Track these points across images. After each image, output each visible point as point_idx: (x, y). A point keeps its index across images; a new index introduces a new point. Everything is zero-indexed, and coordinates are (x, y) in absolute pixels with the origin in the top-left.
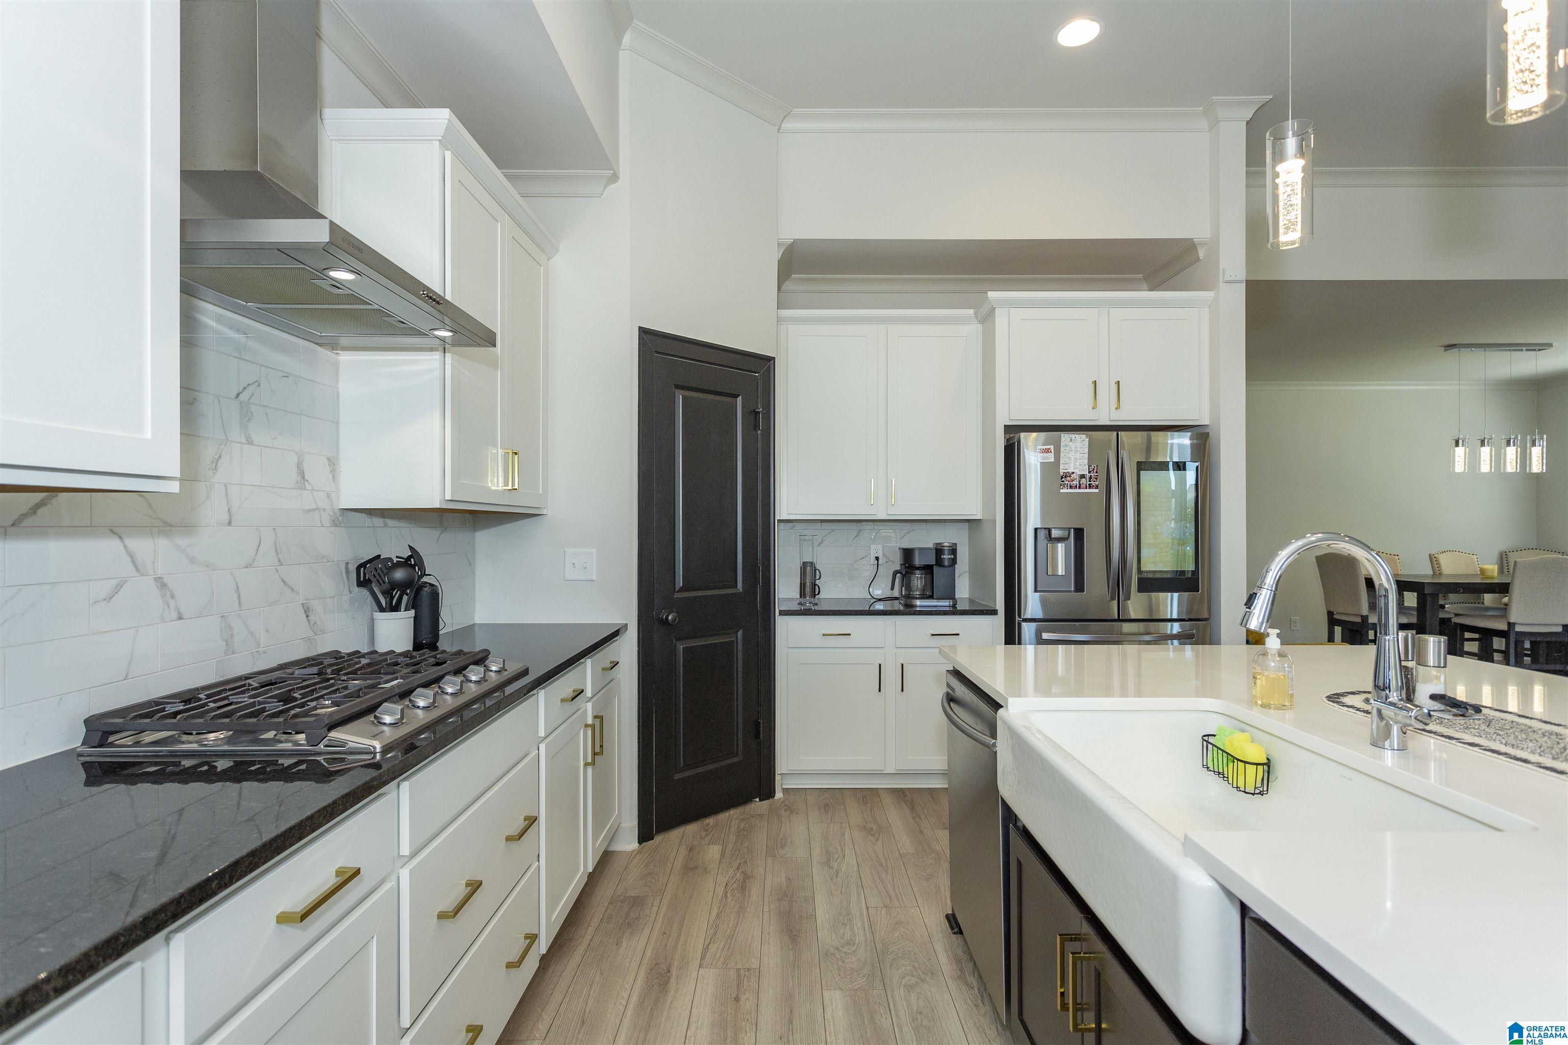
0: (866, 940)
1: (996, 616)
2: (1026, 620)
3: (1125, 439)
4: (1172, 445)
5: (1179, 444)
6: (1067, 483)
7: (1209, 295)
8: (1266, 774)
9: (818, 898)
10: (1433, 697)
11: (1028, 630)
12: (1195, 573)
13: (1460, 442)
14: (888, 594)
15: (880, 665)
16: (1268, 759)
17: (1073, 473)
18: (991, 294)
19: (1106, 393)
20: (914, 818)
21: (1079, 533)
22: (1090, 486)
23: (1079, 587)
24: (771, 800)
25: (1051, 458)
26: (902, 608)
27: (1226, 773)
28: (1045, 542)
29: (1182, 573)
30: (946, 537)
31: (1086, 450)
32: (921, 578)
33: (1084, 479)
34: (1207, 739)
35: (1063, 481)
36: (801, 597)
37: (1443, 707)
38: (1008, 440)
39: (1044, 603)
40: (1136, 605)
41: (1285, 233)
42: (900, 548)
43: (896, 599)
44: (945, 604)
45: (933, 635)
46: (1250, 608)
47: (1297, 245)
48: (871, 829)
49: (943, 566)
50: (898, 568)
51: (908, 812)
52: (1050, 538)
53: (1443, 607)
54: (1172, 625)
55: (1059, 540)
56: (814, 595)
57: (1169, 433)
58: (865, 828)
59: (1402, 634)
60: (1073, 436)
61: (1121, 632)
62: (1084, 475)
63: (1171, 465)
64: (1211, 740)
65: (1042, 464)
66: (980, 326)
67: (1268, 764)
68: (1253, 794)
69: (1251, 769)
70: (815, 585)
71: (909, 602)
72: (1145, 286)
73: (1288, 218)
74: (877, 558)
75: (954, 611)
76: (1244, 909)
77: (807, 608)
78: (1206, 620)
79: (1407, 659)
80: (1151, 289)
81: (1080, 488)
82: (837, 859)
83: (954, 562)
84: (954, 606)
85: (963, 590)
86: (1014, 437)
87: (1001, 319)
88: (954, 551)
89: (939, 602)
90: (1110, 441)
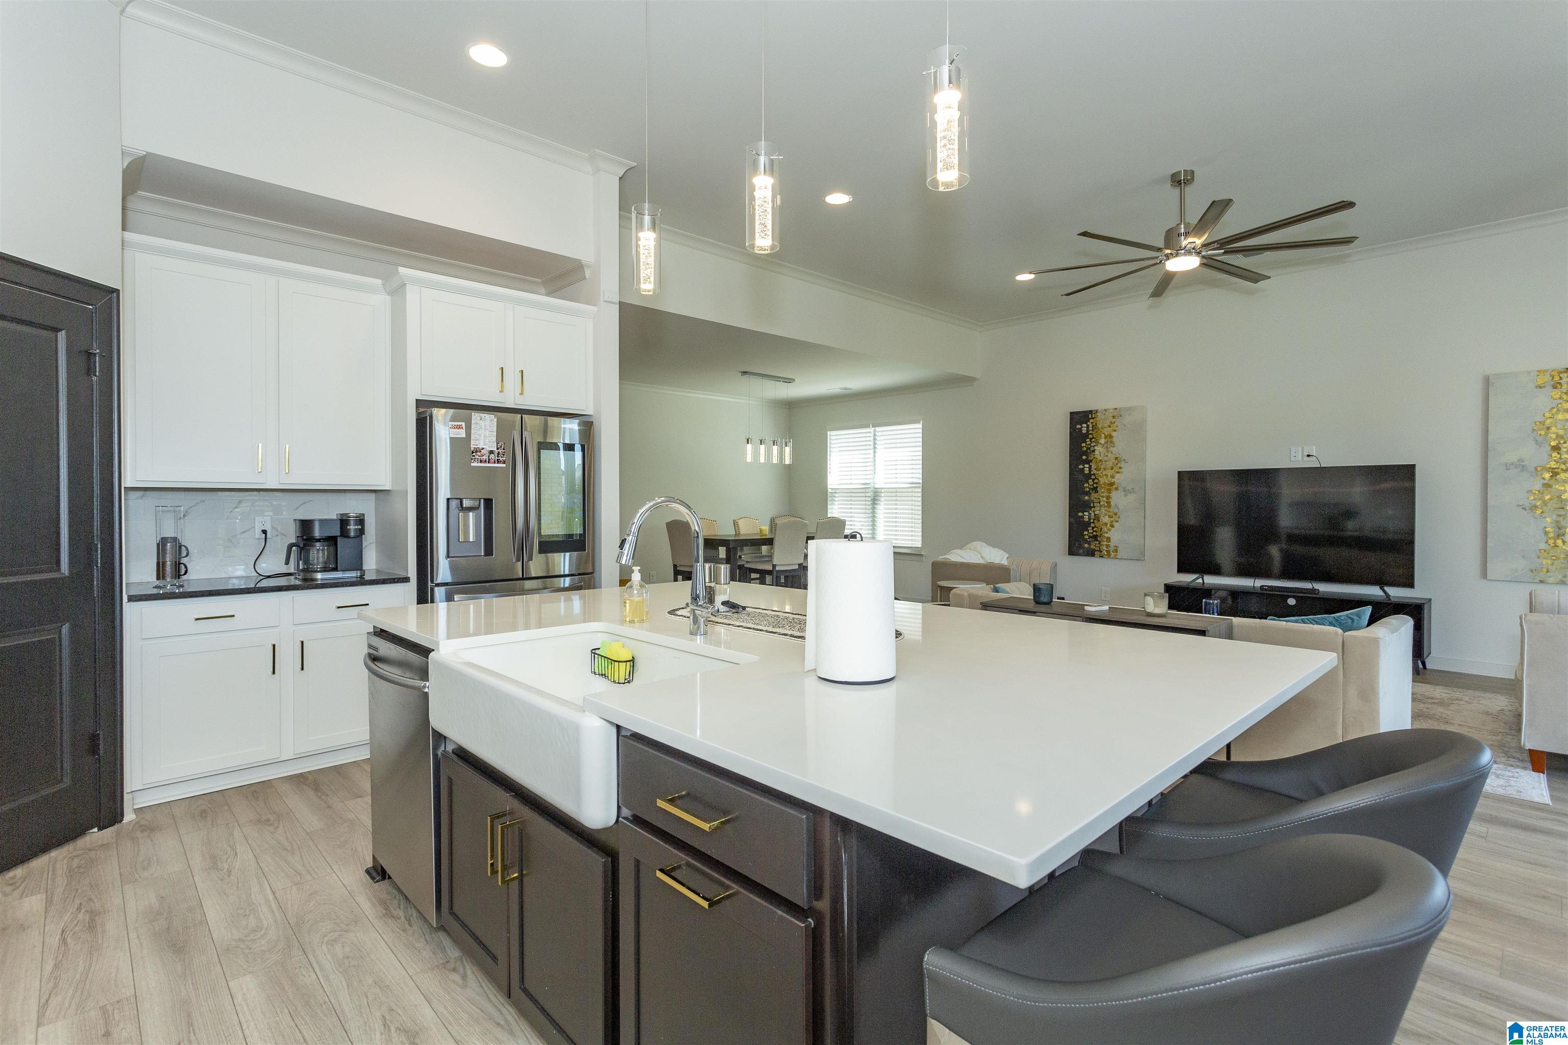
0: (276, 921)
1: (408, 583)
2: (438, 585)
3: (527, 421)
4: (565, 429)
5: (570, 429)
6: (477, 457)
7: (595, 309)
8: (632, 668)
9: (207, 903)
10: (724, 603)
11: (440, 592)
12: (583, 536)
13: (750, 440)
14: (284, 569)
15: (274, 646)
16: (633, 657)
17: (483, 449)
18: (402, 270)
19: (512, 379)
20: (320, 798)
21: (488, 503)
22: (498, 461)
23: (489, 551)
24: (117, 826)
25: (462, 433)
26: (298, 582)
27: (607, 673)
28: (457, 511)
29: (571, 536)
30: (352, 507)
31: (495, 429)
32: (323, 550)
33: (492, 455)
34: (594, 652)
35: (474, 456)
36: (158, 578)
37: (727, 609)
38: (418, 414)
39: (453, 569)
40: (536, 567)
41: (645, 283)
42: (295, 520)
43: (290, 574)
44: (353, 575)
45: (338, 607)
46: (622, 549)
47: (651, 293)
48: (268, 820)
49: (348, 537)
50: (294, 541)
51: (312, 794)
52: (462, 508)
53: (740, 557)
54: (564, 580)
55: (470, 509)
56: (177, 575)
57: (562, 419)
58: (259, 821)
59: (707, 566)
60: (483, 415)
61: (523, 588)
62: (492, 451)
63: (561, 446)
64: (597, 652)
65: (451, 439)
66: (388, 298)
67: (633, 660)
68: (624, 683)
69: (623, 665)
70: (180, 564)
71: (308, 576)
72: (543, 291)
73: (646, 272)
74: (264, 532)
75: (362, 582)
76: (618, 727)
77: (168, 591)
78: (592, 573)
79: (710, 582)
80: (548, 294)
81: (489, 463)
82: (227, 859)
83: (361, 532)
84: (362, 577)
85: (371, 562)
86: (426, 411)
87: (412, 294)
88: (361, 521)
89: (344, 574)
90: (514, 422)
